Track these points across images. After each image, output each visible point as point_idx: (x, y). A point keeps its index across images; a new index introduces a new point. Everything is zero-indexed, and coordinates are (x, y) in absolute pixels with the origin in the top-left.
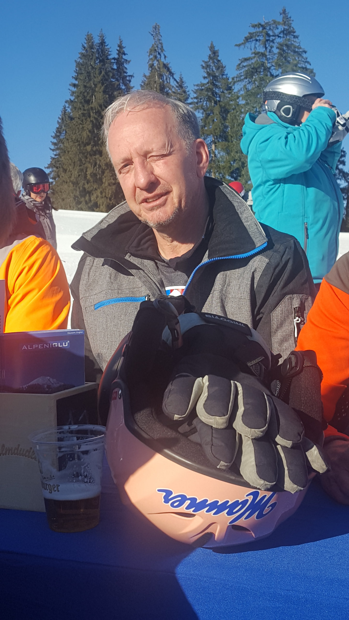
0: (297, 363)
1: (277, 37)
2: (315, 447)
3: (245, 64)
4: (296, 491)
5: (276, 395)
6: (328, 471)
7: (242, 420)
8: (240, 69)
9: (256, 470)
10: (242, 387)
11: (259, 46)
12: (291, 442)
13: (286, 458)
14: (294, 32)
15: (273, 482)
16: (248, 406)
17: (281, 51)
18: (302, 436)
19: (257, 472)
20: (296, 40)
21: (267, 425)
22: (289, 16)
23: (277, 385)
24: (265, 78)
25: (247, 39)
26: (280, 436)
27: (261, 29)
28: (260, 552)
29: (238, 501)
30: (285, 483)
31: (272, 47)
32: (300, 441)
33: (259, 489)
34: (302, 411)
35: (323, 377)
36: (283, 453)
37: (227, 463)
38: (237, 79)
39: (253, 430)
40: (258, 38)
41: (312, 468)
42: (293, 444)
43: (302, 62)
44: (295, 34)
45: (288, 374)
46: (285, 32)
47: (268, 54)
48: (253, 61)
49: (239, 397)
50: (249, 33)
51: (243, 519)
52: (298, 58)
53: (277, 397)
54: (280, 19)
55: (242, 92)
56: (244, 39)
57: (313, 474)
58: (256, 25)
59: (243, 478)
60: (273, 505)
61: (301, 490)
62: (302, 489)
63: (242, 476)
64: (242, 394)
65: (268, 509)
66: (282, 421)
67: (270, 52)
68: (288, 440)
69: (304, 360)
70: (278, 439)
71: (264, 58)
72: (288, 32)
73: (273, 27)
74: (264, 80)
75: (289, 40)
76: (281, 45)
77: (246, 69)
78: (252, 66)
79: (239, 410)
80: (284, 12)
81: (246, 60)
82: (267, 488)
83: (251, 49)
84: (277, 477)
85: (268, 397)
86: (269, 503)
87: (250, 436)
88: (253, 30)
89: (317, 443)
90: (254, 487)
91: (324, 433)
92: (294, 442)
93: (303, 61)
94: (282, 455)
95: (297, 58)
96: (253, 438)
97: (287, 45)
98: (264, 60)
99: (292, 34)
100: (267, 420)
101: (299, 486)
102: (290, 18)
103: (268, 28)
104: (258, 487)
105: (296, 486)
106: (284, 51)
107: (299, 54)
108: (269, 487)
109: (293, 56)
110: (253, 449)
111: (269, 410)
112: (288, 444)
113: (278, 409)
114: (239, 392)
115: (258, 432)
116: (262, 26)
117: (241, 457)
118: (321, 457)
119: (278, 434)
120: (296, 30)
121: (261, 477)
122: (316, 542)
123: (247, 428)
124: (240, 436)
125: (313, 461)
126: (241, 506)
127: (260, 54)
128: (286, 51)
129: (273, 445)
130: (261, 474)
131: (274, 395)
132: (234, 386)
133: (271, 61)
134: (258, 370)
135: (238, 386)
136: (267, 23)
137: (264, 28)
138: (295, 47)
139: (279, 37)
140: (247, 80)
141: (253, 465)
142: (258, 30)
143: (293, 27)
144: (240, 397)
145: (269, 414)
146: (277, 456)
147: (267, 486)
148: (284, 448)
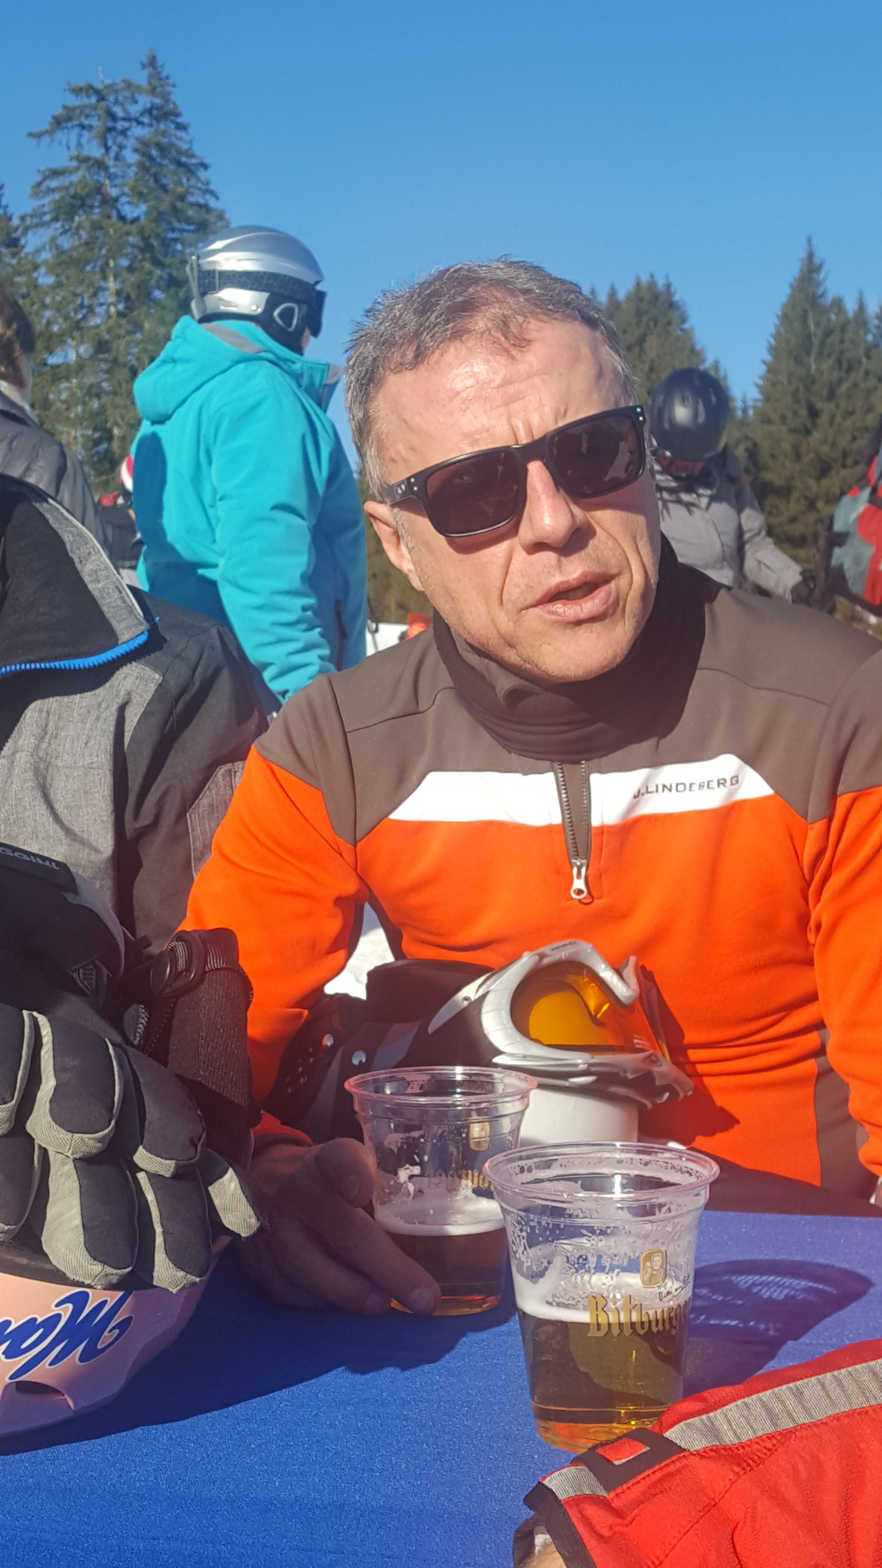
0: (189, 963)
1: (134, 124)
2: (231, 1172)
3: (53, 183)
4: (181, 1286)
5: (136, 1042)
6: (261, 1230)
7: (51, 1110)
8: (41, 195)
9: (82, 1240)
10: (51, 1026)
11: (89, 142)
12: (174, 1162)
13: (158, 1205)
14: (178, 115)
15: (125, 1268)
16: (65, 1076)
17: (145, 159)
18: (199, 1147)
19: (85, 1243)
20: (180, 134)
21: (113, 1123)
22: (164, 74)
23: (139, 1018)
24: (105, 222)
25: (59, 122)
26: (144, 1148)
27: (94, 99)
28: (85, 1446)
29: (35, 1319)
30: (156, 1268)
31: (121, 147)
32: (195, 1160)
33: (89, 1286)
34: (200, 1083)
35: (252, 995)
36: (151, 1190)
37: (9, 1225)
38: (35, 221)
39: (78, 1135)
40: (86, 122)
41: (223, 1225)
42: (177, 1167)
43: (198, 191)
44: (179, 120)
45: (168, 990)
46: (155, 112)
47: (111, 162)
48: (75, 178)
49: (43, 1052)
50: (65, 108)
51: (47, 1366)
52: (188, 180)
53: (138, 1047)
54: (141, 78)
55: (46, 255)
56: (52, 121)
57: (226, 1239)
58: (81, 89)
59: (51, 1263)
60: (123, 1326)
61: (194, 1284)
62: (198, 1280)
63: (46, 1255)
64: (50, 1045)
65: (111, 1336)
66: (152, 1111)
67: (117, 158)
68: (166, 1159)
69: (207, 953)
70: (142, 1157)
71: (103, 174)
72: (163, 113)
73: (126, 98)
74: (101, 228)
75: (164, 133)
76: (146, 144)
77: (57, 196)
78: (72, 191)
79: (42, 1087)
80: (152, 62)
81: (56, 173)
82: (110, 1283)
83: (68, 148)
84: (136, 1254)
85: (117, 1049)
86: (115, 1318)
87: (71, 1151)
88: (73, 101)
89: (235, 1162)
90: (78, 1281)
91: (252, 1135)
92: (180, 1163)
93: (200, 189)
94: (150, 1197)
95: (184, 181)
96: (78, 1156)
97: (159, 146)
98: (102, 177)
99: (173, 118)
100: (115, 1110)
101: (190, 1274)
102: (167, 78)
103: (112, 98)
104: (87, 1282)
105: (182, 1273)
106: (151, 158)
107: (190, 170)
108: (114, 1280)
109: (175, 173)
110: (77, 1184)
111: (120, 1084)
112: (166, 1167)
113: (141, 1081)
114: (44, 1041)
115: (89, 1142)
116: (97, 92)
117: (46, 1208)
118: (246, 1197)
119: (142, 1144)
120: (182, 108)
121: (95, 1257)
122: (225, 1409)
123: (63, 1131)
124: (44, 1152)
125: (225, 1209)
126: (41, 1331)
127: (91, 162)
128: (158, 160)
129: (128, 1172)
130: (95, 1247)
131: (132, 1045)
132: (30, 1026)
133: (118, 181)
134: (92, 979)
135: (40, 1024)
136: (109, 87)
137: (102, 98)
138: (180, 152)
139: (139, 123)
140: (58, 225)
141: (77, 1227)
142: (86, 101)
143: (174, 103)
144: (47, 1052)
145: (119, 1095)
146: (136, 1200)
147: (110, 1277)
148: (154, 1177)
